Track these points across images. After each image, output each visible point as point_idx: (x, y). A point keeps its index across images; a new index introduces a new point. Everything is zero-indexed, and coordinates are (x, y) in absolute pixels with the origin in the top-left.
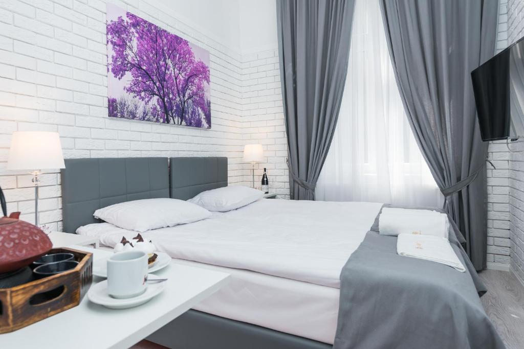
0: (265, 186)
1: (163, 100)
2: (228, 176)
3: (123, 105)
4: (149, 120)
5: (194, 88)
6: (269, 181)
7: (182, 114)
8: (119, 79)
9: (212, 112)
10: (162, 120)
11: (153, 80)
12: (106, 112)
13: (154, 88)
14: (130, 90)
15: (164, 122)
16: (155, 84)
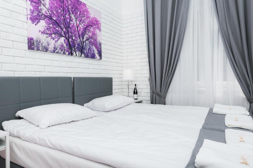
0: (135, 95)
1: (68, 40)
2: (113, 88)
3: (38, 42)
4: (58, 53)
5: (90, 34)
6: (138, 92)
7: (82, 50)
8: (36, 24)
9: (102, 49)
10: (67, 53)
11: (61, 27)
12: (26, 46)
13: (62, 32)
14: (43, 33)
15: (69, 54)
16: (62, 29)
